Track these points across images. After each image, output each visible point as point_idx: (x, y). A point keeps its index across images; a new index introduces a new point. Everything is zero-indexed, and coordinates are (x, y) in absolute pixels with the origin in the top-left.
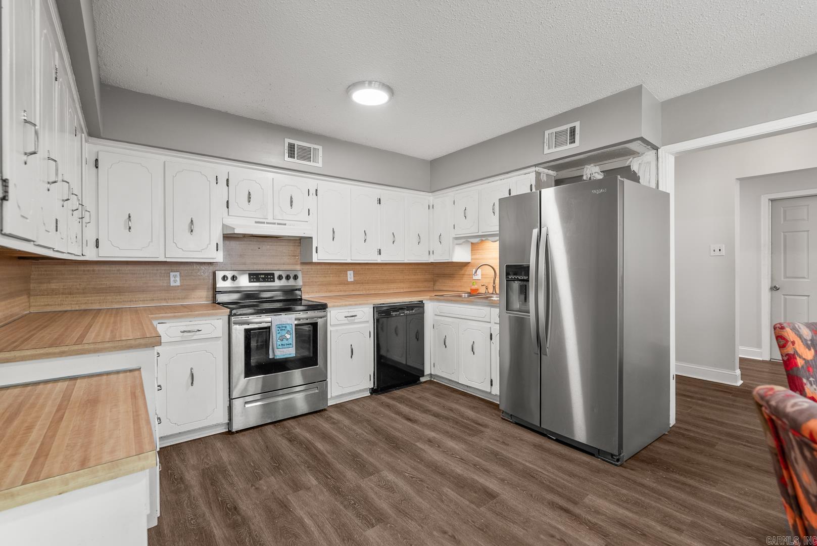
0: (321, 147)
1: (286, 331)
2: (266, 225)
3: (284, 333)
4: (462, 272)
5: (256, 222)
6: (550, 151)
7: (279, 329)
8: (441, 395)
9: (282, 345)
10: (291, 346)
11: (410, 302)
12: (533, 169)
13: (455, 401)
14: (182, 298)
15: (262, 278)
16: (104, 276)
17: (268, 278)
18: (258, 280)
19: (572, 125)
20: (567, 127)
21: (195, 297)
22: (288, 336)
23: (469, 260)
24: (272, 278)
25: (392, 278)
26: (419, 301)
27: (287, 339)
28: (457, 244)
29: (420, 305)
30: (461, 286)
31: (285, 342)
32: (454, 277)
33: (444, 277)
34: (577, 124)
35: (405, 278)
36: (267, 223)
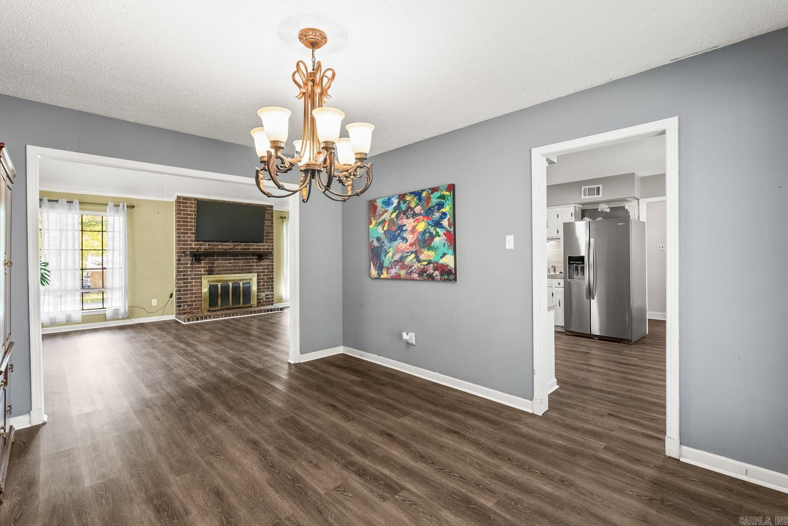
6: (585, 197)
12: (574, 205)
19: (598, 186)
20: (596, 186)
34: (601, 186)
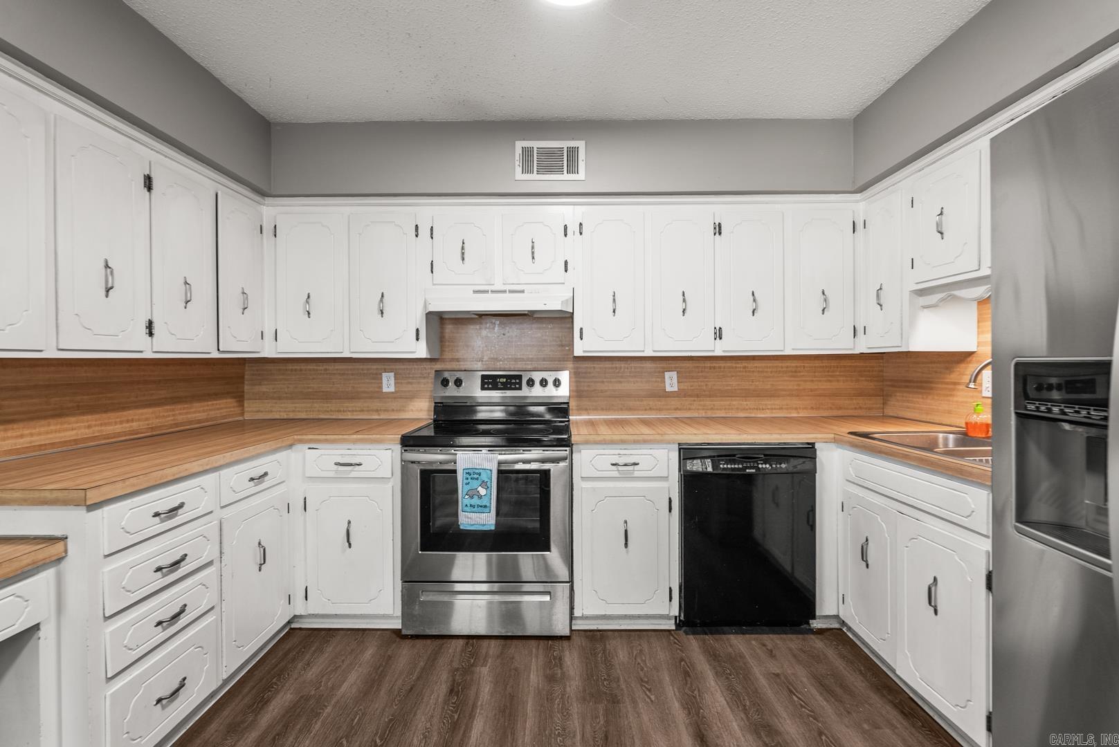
0: (583, 142)
1: (479, 482)
2: (490, 295)
3: (475, 484)
4: (953, 377)
5: (475, 292)
7: (468, 476)
8: (838, 690)
9: (471, 505)
10: (487, 510)
11: (779, 444)
13: (866, 726)
14: (397, 410)
15: (502, 383)
16: (311, 377)
17: (511, 384)
18: (495, 388)
21: (414, 409)
22: (482, 491)
23: (971, 347)
24: (518, 383)
25: (768, 387)
26: (808, 444)
27: (480, 497)
28: (924, 307)
29: (808, 453)
30: (950, 412)
31: (475, 501)
32: (931, 389)
33: (907, 387)
35: (801, 388)
36: (493, 292)
